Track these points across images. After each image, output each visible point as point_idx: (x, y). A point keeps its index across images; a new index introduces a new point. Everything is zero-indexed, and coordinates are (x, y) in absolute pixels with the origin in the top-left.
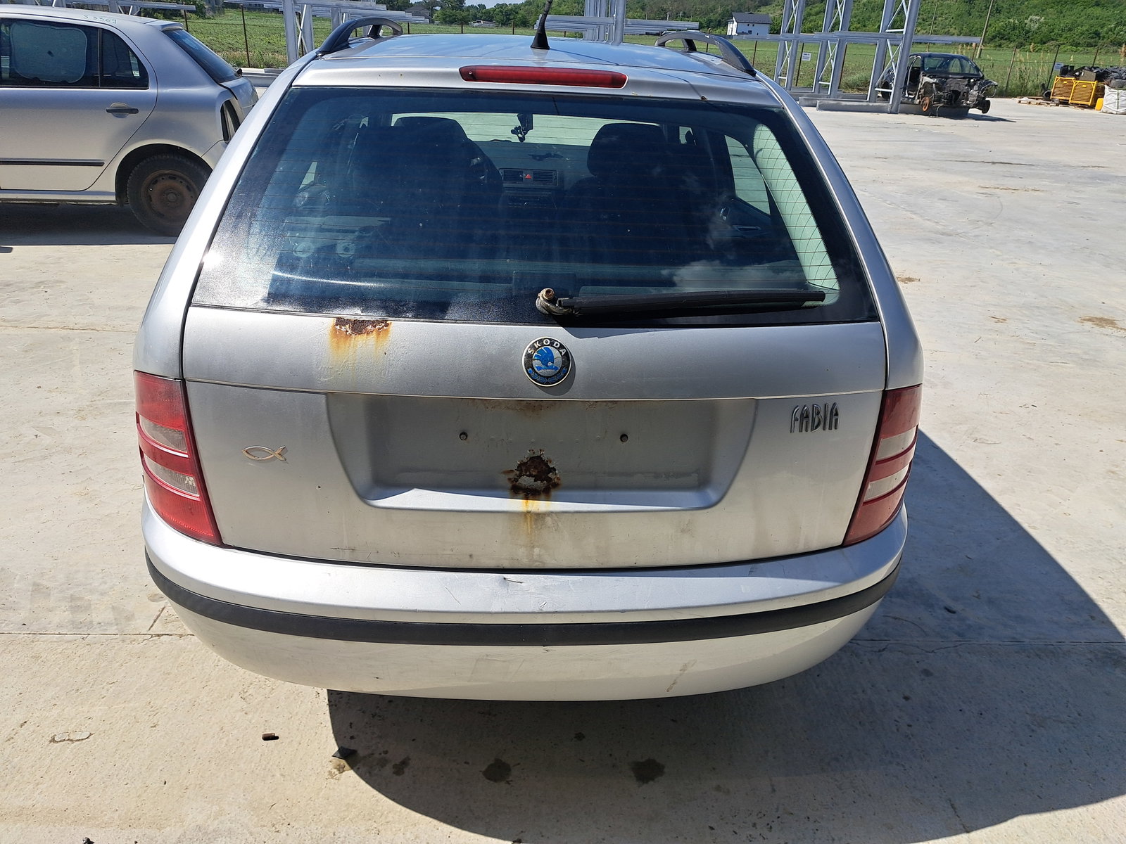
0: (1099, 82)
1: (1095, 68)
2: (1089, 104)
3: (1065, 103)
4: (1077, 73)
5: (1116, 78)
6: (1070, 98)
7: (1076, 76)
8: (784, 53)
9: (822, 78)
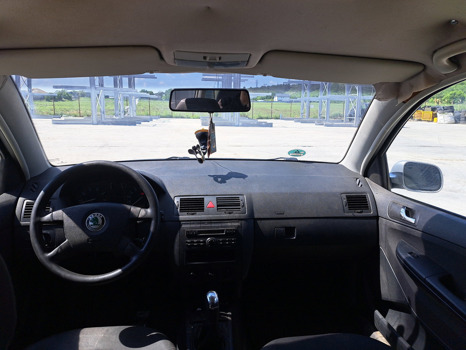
0: (433, 111)
1: (430, 106)
2: (431, 120)
3: (420, 120)
4: (423, 109)
5: (439, 110)
6: (422, 118)
7: (423, 110)
8: (303, 105)
9: (321, 114)
